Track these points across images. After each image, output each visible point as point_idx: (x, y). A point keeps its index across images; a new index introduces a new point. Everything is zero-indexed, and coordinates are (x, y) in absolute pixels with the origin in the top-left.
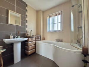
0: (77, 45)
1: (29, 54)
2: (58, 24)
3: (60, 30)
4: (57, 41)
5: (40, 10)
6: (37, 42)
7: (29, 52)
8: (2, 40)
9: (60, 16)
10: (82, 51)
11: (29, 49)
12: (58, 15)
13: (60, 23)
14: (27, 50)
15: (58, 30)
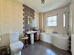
0: (67, 36)
1: (37, 40)
2: (54, 21)
3: (56, 26)
4: (54, 33)
5: (42, 13)
6: (41, 33)
7: (37, 39)
8: (26, 32)
9: (56, 17)
10: (68, 38)
11: (37, 37)
12: (55, 15)
13: (56, 21)
14: (36, 38)
15: (54, 26)
